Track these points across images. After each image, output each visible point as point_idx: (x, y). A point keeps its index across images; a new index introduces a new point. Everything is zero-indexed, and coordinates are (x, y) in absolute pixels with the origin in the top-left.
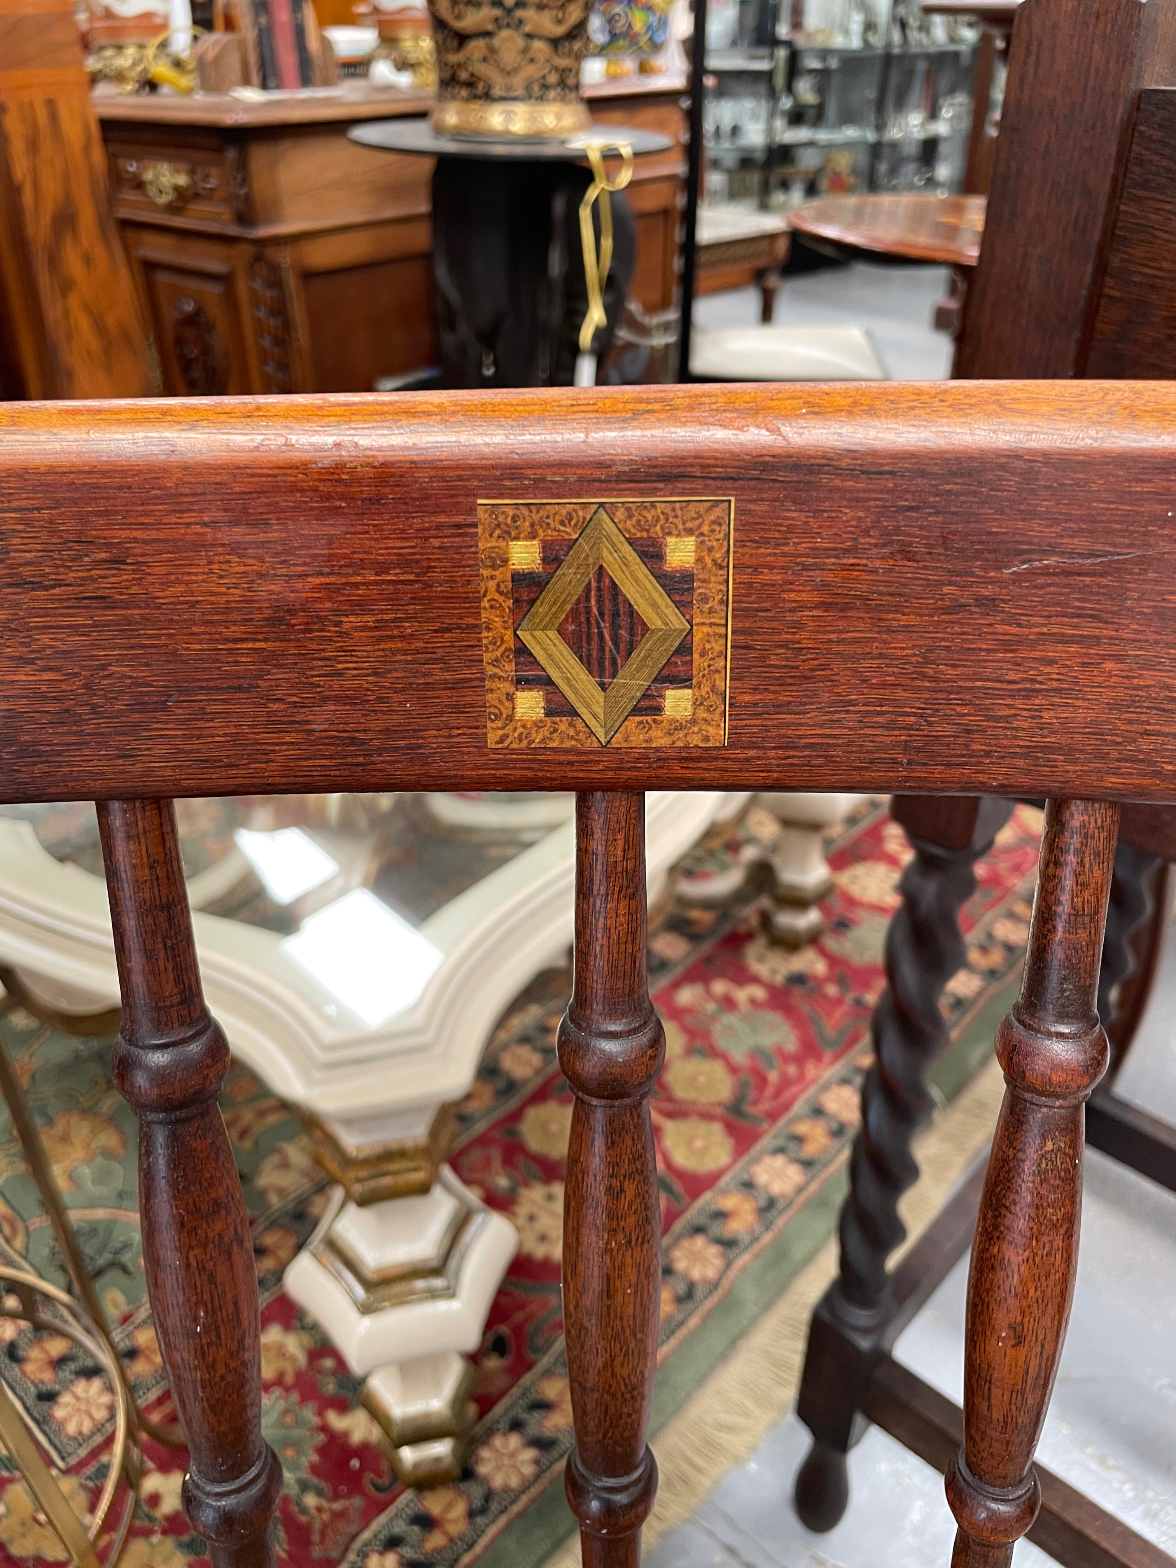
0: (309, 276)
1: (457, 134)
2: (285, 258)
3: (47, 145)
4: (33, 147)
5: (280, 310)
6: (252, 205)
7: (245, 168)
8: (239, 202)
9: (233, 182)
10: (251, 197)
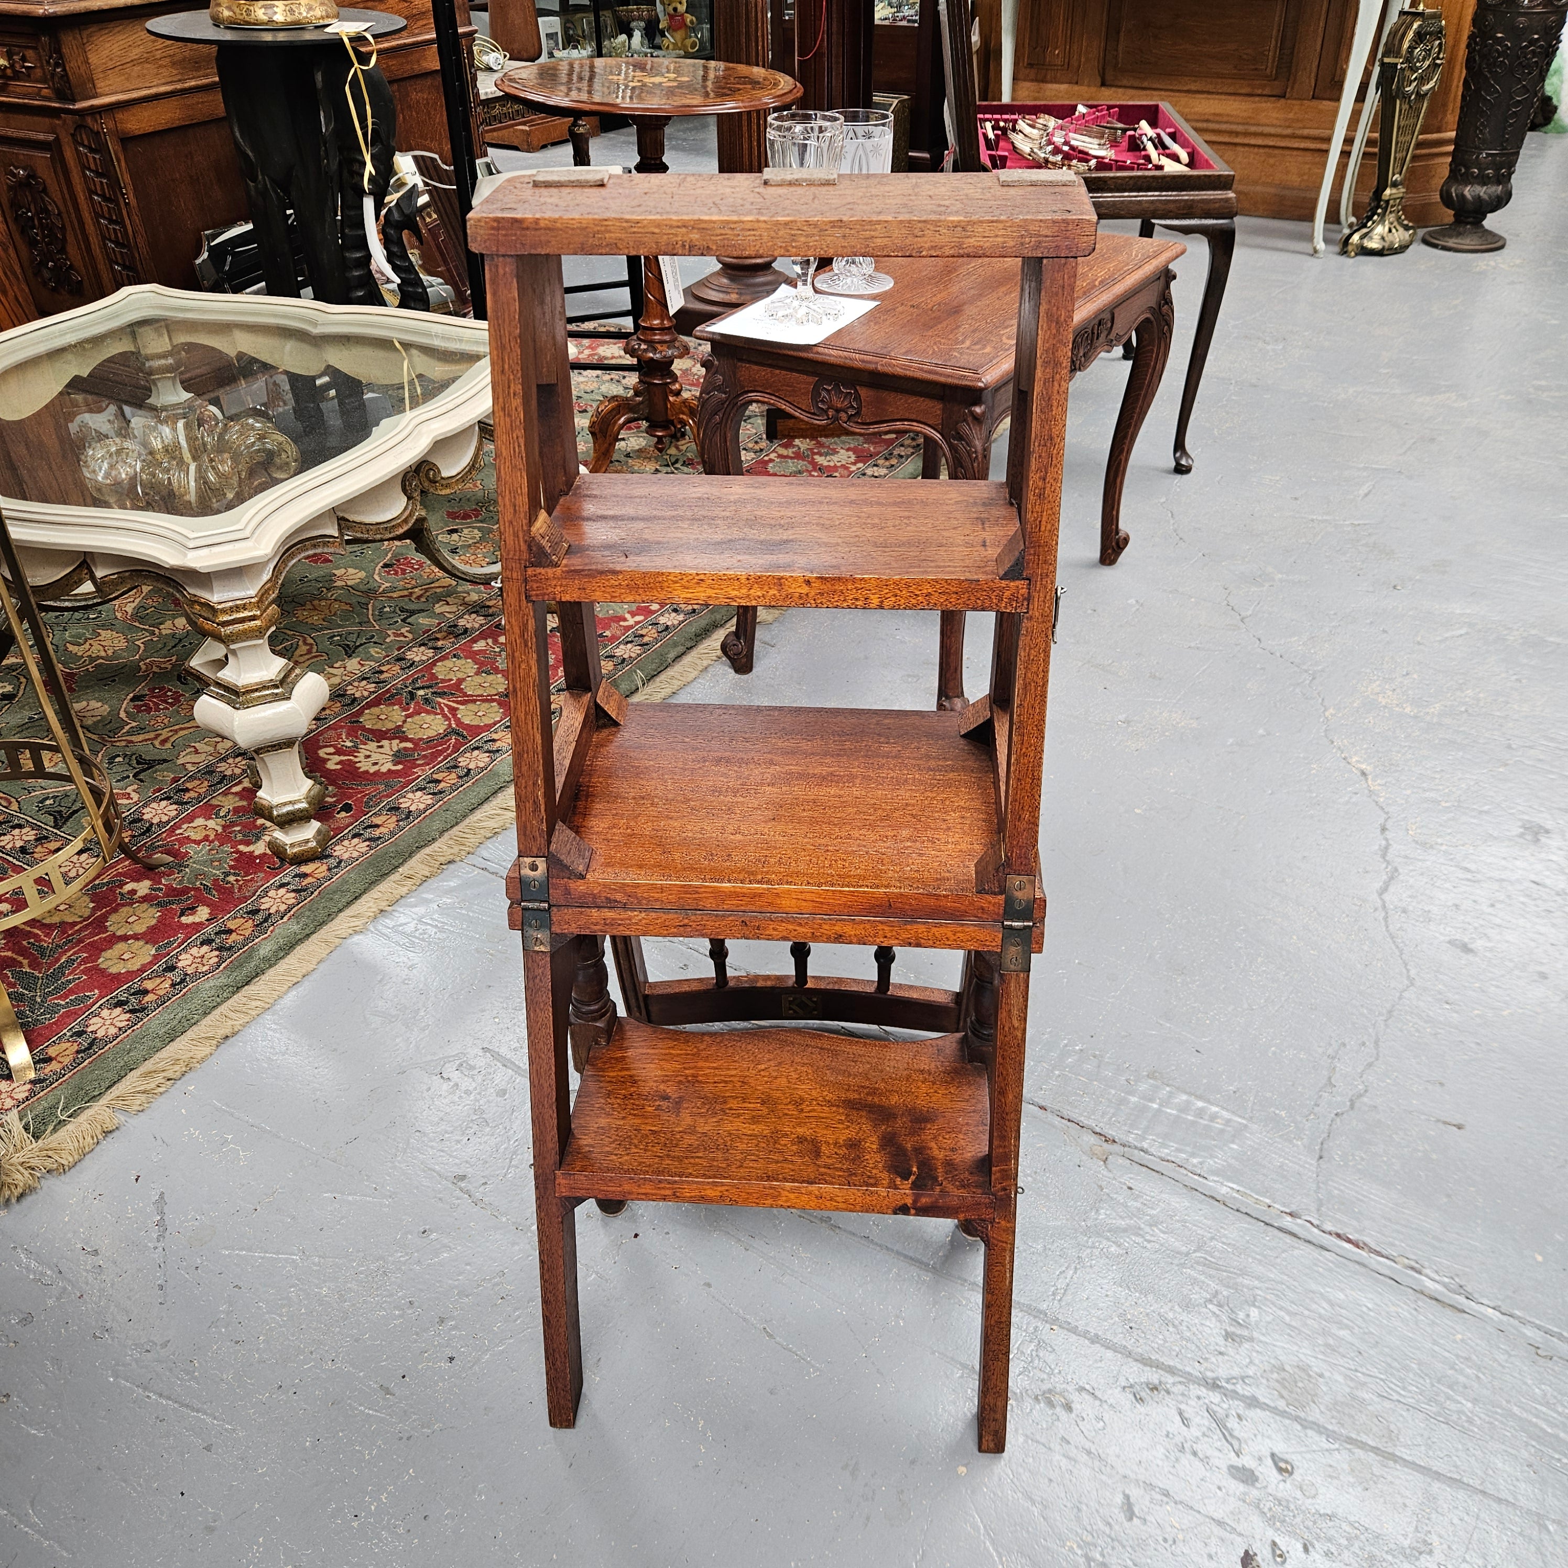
1: (232, 26)
2: (105, 125)
5: (106, 171)
6: (68, 81)
7: (58, 51)
8: (56, 79)
9: (48, 62)
10: (67, 75)
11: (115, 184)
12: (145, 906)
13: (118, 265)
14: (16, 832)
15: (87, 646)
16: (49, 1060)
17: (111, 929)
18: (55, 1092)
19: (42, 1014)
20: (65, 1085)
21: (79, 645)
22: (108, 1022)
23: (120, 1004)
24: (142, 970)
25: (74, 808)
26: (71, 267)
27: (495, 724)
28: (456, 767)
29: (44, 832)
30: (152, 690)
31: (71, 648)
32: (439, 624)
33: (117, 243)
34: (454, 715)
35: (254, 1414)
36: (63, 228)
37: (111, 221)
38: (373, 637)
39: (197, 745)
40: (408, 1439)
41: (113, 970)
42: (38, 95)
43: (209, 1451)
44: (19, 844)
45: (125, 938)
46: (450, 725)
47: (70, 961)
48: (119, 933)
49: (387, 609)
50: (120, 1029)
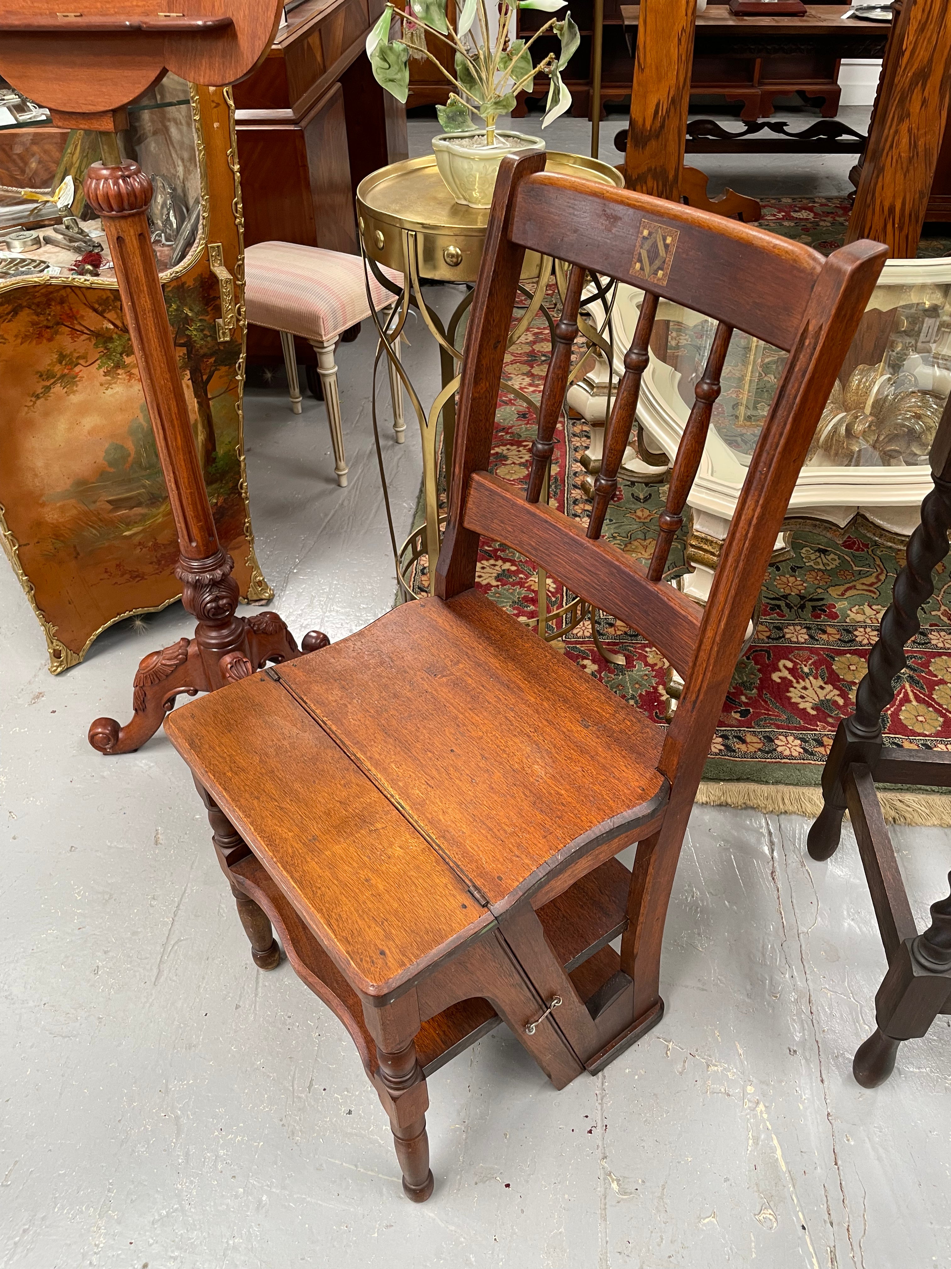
43: (236, 1008)
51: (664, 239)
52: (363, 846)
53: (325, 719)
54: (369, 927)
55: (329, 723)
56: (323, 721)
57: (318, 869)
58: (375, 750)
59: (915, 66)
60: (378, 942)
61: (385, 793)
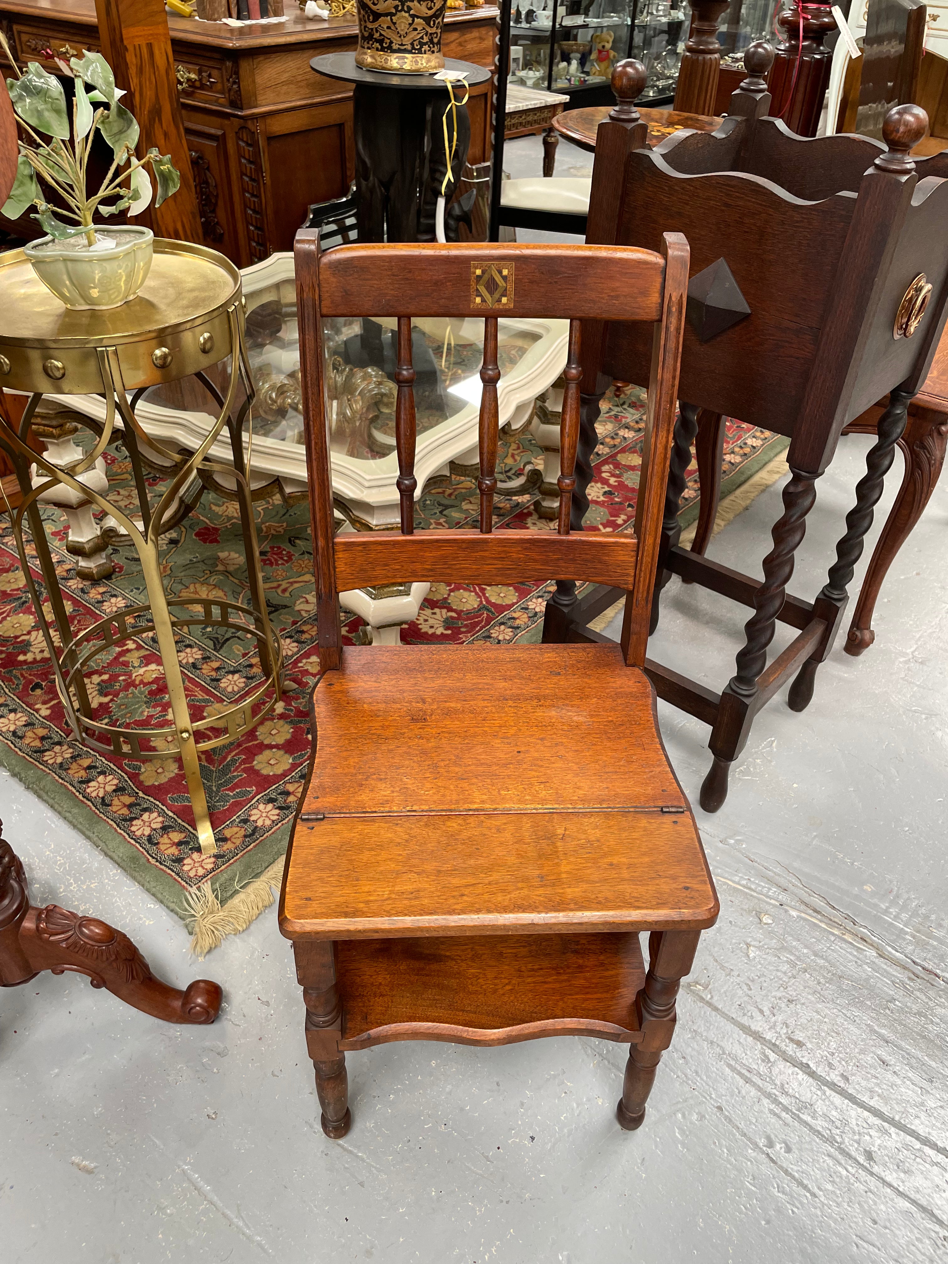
0: (271, 139)
1: (372, 70)
2: (259, 128)
3: (147, 68)
4: (141, 71)
5: (255, 161)
6: (240, 95)
7: (237, 73)
8: (232, 93)
9: (228, 80)
10: (240, 90)
11: (259, 169)
12: (282, 722)
13: (252, 225)
14: (188, 650)
15: (224, 508)
16: (225, 840)
17: (259, 737)
18: (232, 867)
19: (217, 801)
20: (238, 863)
21: (219, 506)
22: (264, 815)
23: (271, 801)
24: (284, 775)
25: (227, 636)
26: (218, 223)
27: (513, 604)
28: (489, 637)
29: (208, 653)
30: (272, 548)
31: (214, 508)
32: (466, 518)
33: (254, 211)
34: (484, 594)
35: (392, 1160)
36: (217, 196)
37: (253, 195)
38: (420, 523)
39: (307, 596)
40: (507, 1202)
41: (264, 772)
42: (216, 102)
43: (363, 1186)
44: (191, 660)
45: (270, 747)
46: (481, 601)
47: (233, 761)
48: (266, 742)
49: (428, 502)
50: (273, 821)
51: (500, 272)
52: (574, 851)
53: (408, 808)
54: (658, 885)
55: (414, 808)
56: (409, 811)
57: (577, 890)
58: (477, 796)
59: (147, 105)
60: (675, 886)
61: (529, 812)
